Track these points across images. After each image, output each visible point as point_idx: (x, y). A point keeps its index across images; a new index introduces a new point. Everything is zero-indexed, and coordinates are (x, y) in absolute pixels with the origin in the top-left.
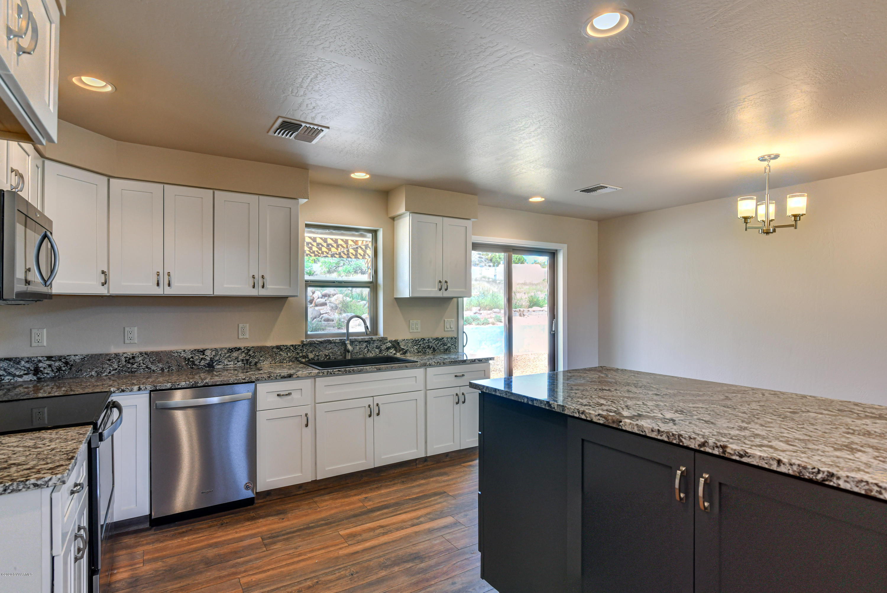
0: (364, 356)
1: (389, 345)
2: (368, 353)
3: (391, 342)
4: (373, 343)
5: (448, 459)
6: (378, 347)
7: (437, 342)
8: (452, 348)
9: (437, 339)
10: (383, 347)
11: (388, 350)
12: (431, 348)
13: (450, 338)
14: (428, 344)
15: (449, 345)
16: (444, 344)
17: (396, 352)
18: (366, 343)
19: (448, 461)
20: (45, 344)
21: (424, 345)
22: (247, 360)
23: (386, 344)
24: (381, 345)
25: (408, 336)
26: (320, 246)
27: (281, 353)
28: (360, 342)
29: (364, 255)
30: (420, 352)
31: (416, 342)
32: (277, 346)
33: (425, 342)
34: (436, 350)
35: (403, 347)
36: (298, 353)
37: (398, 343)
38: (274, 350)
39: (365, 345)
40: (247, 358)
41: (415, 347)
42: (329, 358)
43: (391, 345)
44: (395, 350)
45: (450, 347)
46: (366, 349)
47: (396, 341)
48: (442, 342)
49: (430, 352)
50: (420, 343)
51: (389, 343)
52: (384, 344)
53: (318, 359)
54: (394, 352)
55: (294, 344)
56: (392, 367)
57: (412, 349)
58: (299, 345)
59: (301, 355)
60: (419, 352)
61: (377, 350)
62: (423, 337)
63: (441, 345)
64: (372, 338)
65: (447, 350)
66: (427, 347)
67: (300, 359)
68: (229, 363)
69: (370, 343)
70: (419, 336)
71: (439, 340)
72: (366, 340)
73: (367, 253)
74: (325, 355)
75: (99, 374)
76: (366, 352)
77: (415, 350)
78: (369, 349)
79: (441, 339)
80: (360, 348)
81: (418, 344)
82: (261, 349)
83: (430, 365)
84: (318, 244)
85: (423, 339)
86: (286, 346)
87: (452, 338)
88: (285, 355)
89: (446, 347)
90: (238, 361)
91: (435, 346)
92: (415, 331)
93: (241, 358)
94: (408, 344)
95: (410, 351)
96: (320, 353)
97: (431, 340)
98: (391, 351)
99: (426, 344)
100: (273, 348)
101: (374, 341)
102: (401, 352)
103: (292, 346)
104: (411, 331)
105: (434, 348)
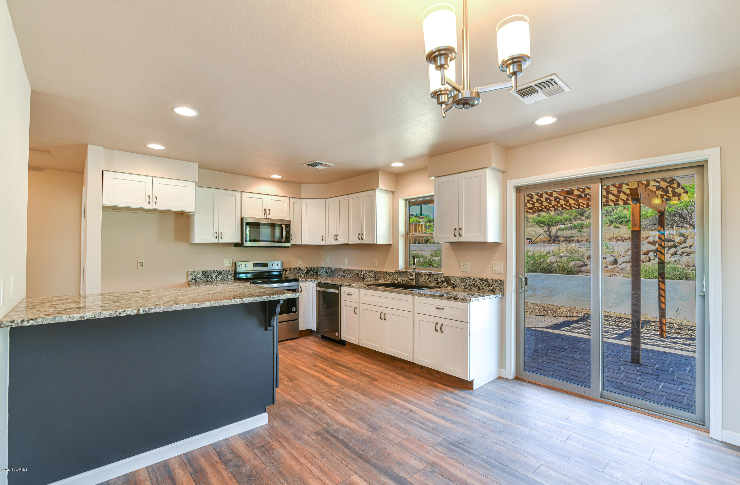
0: (427, 284)
1: (443, 280)
2: (429, 283)
3: (444, 277)
4: (433, 277)
5: (438, 376)
6: (436, 280)
7: (482, 282)
8: (497, 290)
9: (482, 279)
10: (439, 280)
11: (442, 283)
12: (476, 287)
13: (495, 280)
14: (474, 283)
15: (494, 286)
16: (489, 285)
17: (448, 285)
18: (428, 276)
19: (438, 378)
20: (329, 263)
21: (470, 283)
22: (375, 278)
23: (441, 278)
24: (438, 279)
25: (459, 274)
26: (558, 200)
27: (387, 276)
28: (425, 275)
29: (617, 201)
30: (467, 288)
31: (463, 280)
32: (386, 272)
33: (471, 280)
34: (481, 289)
35: (453, 283)
36: (394, 278)
37: (450, 279)
38: (385, 274)
39: (427, 277)
40: (375, 276)
41: (462, 283)
42: (408, 283)
43: (444, 279)
44: (447, 284)
45: (495, 288)
46: (428, 280)
47: (448, 277)
48: (486, 283)
49: (476, 290)
50: (466, 281)
51: (443, 278)
52: (440, 278)
53: (403, 282)
54: (447, 285)
55: (392, 271)
56: (392, 290)
57: (460, 285)
58: (395, 273)
59: (395, 278)
60: (465, 288)
61: (435, 282)
62: (469, 277)
63: (486, 285)
64: (431, 273)
65: (491, 290)
66: (473, 285)
67: (395, 281)
68: (369, 278)
69: (430, 276)
70: (466, 275)
71: (484, 281)
72: (428, 273)
73: (621, 197)
74: (406, 281)
75: (338, 276)
76: (428, 282)
77: (463, 286)
78: (430, 280)
79: (486, 280)
80: (425, 279)
81: (465, 282)
82: (380, 272)
83: (415, 294)
84: (556, 198)
85: (469, 278)
86: (389, 272)
87: (497, 281)
88: (389, 277)
89: (491, 288)
90: (372, 278)
91: (480, 286)
92: (465, 270)
93: (373, 276)
94: (457, 280)
95: (458, 286)
96: (404, 279)
97: (477, 280)
98: (445, 284)
99: (472, 283)
100: (384, 272)
101: (433, 275)
102: (452, 286)
103: (391, 272)
104: (462, 270)
105: (479, 287)
